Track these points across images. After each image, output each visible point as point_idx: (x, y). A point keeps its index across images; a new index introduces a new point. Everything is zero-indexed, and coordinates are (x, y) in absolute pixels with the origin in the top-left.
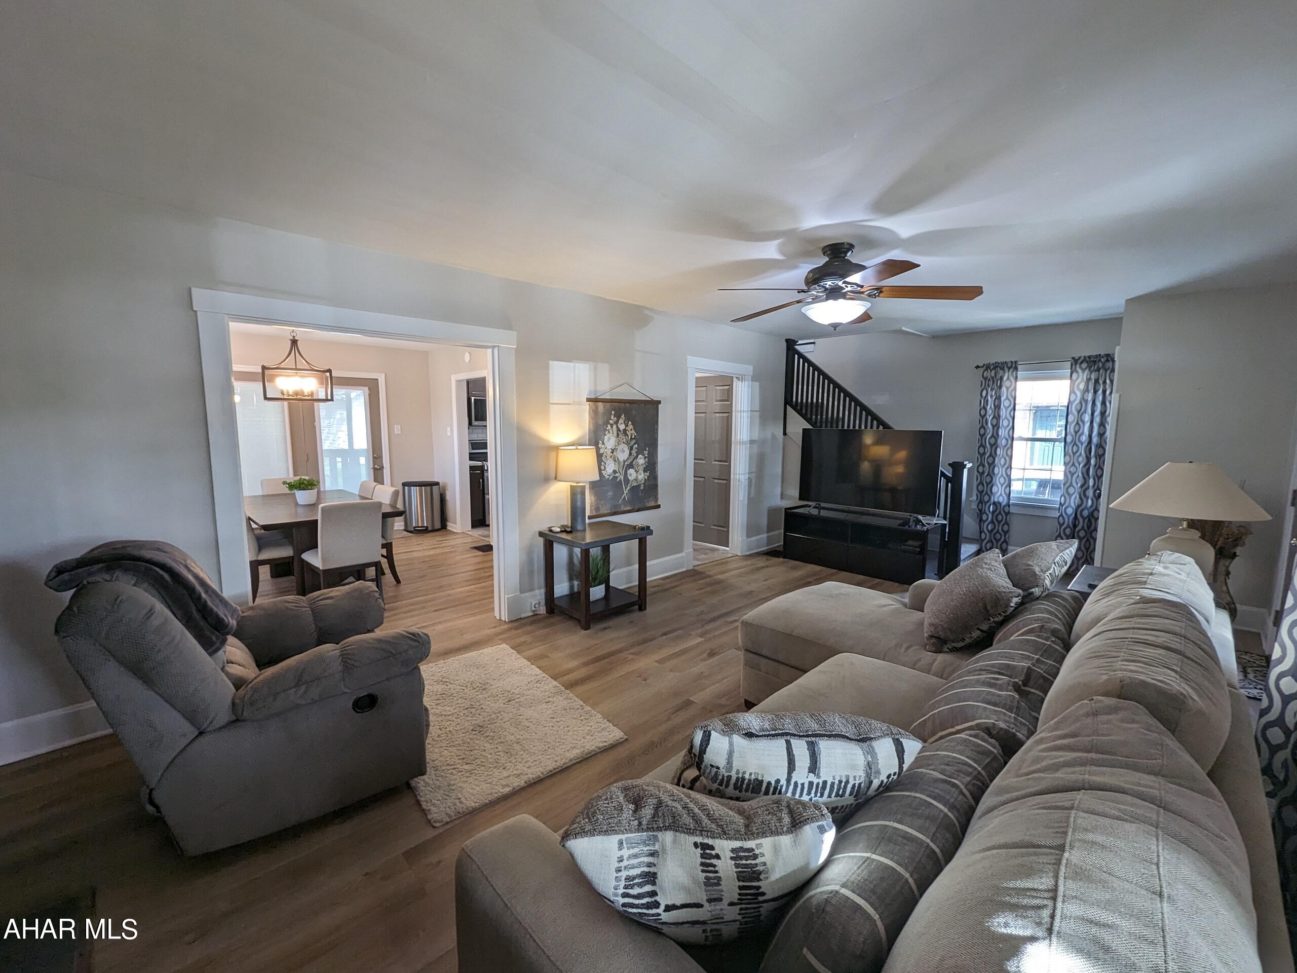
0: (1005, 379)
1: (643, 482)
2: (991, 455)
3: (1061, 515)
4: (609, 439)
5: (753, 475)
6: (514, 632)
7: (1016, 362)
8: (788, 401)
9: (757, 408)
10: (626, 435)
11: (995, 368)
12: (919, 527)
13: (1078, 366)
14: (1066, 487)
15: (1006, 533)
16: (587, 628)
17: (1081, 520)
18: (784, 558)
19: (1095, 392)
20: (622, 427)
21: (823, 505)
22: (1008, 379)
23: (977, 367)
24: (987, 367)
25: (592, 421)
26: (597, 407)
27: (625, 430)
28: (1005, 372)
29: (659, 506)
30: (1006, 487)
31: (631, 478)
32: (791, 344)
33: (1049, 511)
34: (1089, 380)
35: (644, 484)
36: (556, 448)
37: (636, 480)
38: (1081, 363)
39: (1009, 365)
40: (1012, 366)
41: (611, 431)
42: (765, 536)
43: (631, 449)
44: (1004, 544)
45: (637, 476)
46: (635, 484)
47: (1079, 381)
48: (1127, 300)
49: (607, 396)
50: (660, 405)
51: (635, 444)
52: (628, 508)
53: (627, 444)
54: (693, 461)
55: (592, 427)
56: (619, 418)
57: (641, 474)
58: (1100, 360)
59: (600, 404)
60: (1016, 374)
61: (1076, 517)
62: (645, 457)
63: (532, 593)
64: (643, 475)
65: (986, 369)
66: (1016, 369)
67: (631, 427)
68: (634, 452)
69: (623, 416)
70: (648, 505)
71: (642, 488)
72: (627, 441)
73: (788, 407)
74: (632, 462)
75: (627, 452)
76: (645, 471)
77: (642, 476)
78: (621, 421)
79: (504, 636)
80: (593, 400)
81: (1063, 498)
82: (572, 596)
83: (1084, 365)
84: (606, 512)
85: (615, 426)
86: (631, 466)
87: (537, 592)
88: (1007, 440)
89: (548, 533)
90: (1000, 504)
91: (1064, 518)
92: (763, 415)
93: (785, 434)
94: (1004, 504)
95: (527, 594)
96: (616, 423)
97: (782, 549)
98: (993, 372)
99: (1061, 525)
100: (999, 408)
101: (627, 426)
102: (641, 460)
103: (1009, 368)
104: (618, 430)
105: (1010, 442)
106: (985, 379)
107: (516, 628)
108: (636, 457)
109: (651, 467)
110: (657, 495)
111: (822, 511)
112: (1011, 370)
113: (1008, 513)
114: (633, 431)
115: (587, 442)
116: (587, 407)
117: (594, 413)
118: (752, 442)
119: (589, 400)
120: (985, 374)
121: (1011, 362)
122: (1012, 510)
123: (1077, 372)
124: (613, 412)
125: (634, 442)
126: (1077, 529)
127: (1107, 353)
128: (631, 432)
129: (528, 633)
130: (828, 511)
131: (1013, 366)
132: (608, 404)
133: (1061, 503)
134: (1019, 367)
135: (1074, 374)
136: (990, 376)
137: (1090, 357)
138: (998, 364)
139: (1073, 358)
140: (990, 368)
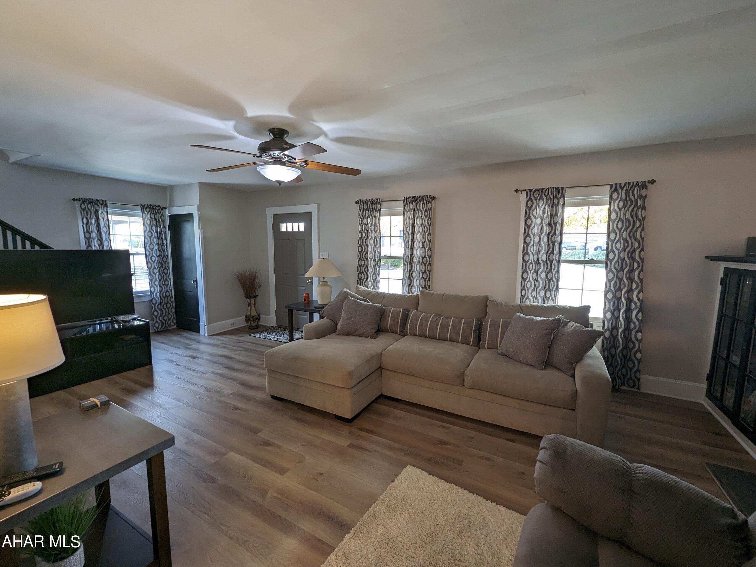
0: (99, 212)
3: (155, 298)
7: (105, 201)
11: (90, 203)
13: (145, 209)
17: (163, 298)
19: (156, 226)
22: (102, 212)
23: (74, 200)
28: (99, 208)
33: (145, 298)
34: (151, 218)
38: (146, 208)
39: (101, 202)
40: (103, 203)
47: (147, 218)
48: (199, 183)
58: (155, 208)
60: (107, 210)
61: (161, 298)
65: (83, 202)
66: (106, 205)
83: (148, 210)
98: (90, 205)
100: (100, 233)
103: (102, 205)
106: (84, 210)
112: (103, 206)
120: (83, 207)
121: (103, 200)
123: (145, 213)
127: (158, 205)
134: (108, 204)
135: (143, 214)
136: (87, 209)
137: (150, 205)
138: (91, 200)
139: (141, 205)
140: (86, 202)
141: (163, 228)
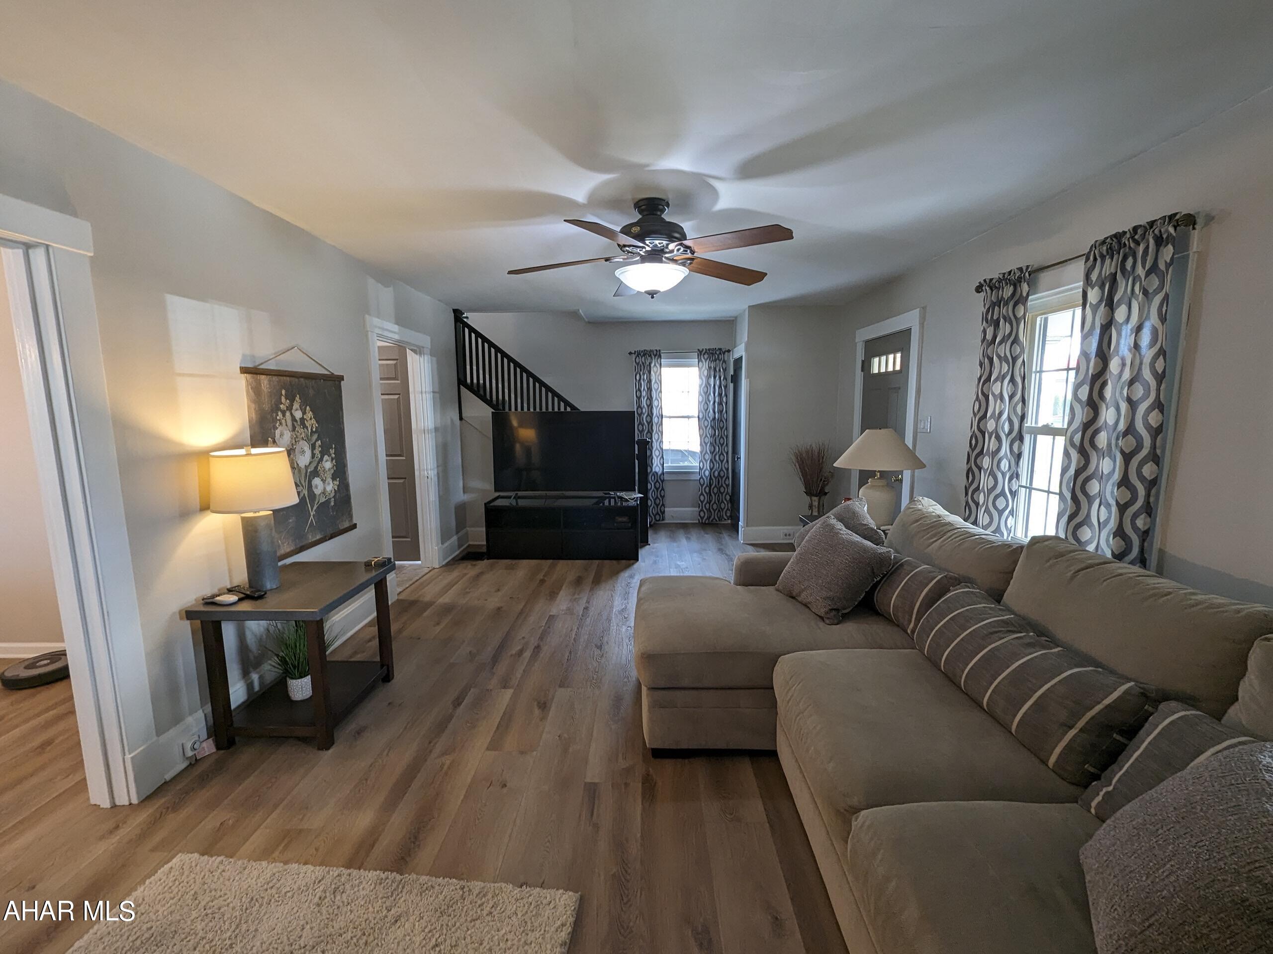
0: (653, 365)
1: (333, 495)
2: (648, 431)
3: (702, 477)
4: (282, 435)
5: (440, 469)
6: (174, 820)
7: (659, 350)
8: (461, 381)
9: (437, 390)
10: (305, 427)
11: (644, 355)
12: (624, 504)
13: (702, 356)
14: (703, 454)
15: (663, 497)
16: (326, 743)
17: (714, 479)
18: (488, 559)
19: (715, 377)
20: (298, 415)
21: (520, 493)
22: (655, 365)
23: (630, 353)
24: (638, 354)
25: (253, 406)
26: (259, 383)
27: (302, 420)
28: (652, 359)
29: (354, 526)
30: (660, 459)
31: (317, 491)
32: (458, 315)
33: (694, 475)
34: (710, 368)
35: (334, 497)
36: (203, 455)
37: (324, 493)
38: (704, 354)
39: (655, 352)
41: (283, 421)
42: (455, 538)
43: (313, 447)
44: (663, 507)
45: (324, 487)
46: (323, 500)
47: (704, 368)
48: (749, 307)
49: (271, 366)
50: (342, 382)
51: (317, 440)
52: (318, 537)
53: (308, 440)
54: (385, 458)
55: (254, 416)
56: (292, 401)
57: (329, 484)
58: (716, 353)
59: (263, 377)
60: (661, 361)
61: (711, 479)
62: (332, 459)
63: (180, 727)
64: (331, 485)
65: (638, 356)
66: (660, 356)
67: (309, 414)
68: (317, 451)
69: (297, 398)
70: (341, 527)
71: (332, 504)
72: (307, 436)
73: (462, 387)
74: (316, 467)
75: (308, 453)
76: (334, 479)
77: (331, 487)
78: (296, 405)
79: (157, 838)
80: (251, 371)
81: (701, 463)
82: (255, 702)
83: (706, 356)
84: (288, 550)
85: (288, 414)
86: (315, 473)
87: (190, 720)
88: (658, 418)
89: (202, 609)
90: (657, 473)
91: (703, 479)
92: (440, 397)
93: (461, 418)
94: (659, 473)
95: (172, 733)
96: (290, 408)
97: (484, 550)
98: (643, 358)
99: (702, 486)
100: (651, 390)
101: (304, 413)
102: (328, 464)
104: (294, 419)
105: (660, 419)
106: (638, 364)
107: (175, 807)
108: (321, 460)
109: (340, 472)
110: (351, 510)
111: (519, 500)
112: (656, 357)
113: (663, 481)
114: (313, 421)
115: (249, 442)
116: (242, 381)
117: (256, 392)
118: (436, 429)
119: (244, 370)
120: (637, 361)
121: (656, 350)
122: (666, 477)
123: (702, 362)
124: (283, 392)
125: (315, 437)
126: (712, 487)
127: (720, 347)
128: (311, 423)
129: (211, 805)
130: (529, 499)
131: (658, 355)
132: (275, 378)
133: (700, 467)
134: (662, 355)
135: (700, 363)
136: (641, 362)
137: (709, 350)
138: (646, 352)
139: (698, 350)
140: (640, 355)
141: (723, 380)
